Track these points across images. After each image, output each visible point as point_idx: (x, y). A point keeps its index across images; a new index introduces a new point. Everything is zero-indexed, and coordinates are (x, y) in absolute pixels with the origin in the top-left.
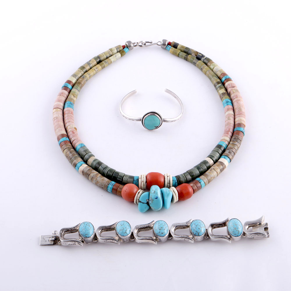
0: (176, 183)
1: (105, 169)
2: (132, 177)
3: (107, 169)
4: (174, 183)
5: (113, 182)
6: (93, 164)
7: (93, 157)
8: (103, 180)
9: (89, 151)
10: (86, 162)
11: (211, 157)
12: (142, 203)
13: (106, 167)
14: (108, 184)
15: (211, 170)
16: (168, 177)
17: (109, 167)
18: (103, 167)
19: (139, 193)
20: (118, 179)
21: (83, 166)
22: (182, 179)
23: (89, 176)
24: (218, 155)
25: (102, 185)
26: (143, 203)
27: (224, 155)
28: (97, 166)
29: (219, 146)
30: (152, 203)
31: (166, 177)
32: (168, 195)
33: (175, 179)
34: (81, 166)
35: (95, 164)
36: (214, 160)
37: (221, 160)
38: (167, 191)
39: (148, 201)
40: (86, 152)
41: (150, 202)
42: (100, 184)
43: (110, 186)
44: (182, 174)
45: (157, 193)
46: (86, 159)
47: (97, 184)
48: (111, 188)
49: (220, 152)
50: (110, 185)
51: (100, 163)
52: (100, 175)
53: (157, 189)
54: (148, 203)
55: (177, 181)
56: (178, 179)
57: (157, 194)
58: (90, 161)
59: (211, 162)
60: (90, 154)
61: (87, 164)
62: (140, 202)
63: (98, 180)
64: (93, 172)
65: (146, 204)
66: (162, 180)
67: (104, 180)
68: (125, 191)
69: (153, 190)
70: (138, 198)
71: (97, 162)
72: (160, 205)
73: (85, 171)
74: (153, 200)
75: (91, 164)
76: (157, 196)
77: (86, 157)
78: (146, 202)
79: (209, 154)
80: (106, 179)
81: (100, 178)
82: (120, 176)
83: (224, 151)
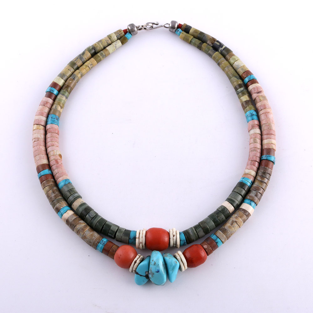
0: (185, 243)
1: (94, 220)
2: (127, 233)
3: (96, 220)
4: (182, 243)
5: (105, 240)
6: (78, 210)
7: (80, 199)
8: (92, 235)
9: (74, 191)
10: (70, 205)
11: (230, 200)
12: (139, 275)
13: (97, 215)
14: (98, 242)
15: (232, 224)
16: (174, 236)
17: (100, 216)
18: (91, 216)
19: (135, 262)
20: (109, 234)
21: (68, 214)
22: (193, 237)
23: (74, 227)
24: (240, 198)
25: (90, 242)
26: (141, 276)
27: (249, 199)
28: (84, 213)
29: (241, 185)
30: (153, 277)
31: (171, 236)
32: (174, 268)
33: (183, 237)
34: (65, 213)
35: (81, 210)
36: (235, 205)
37: (245, 206)
38: (172, 263)
39: (147, 273)
40: (70, 193)
41: (150, 276)
42: (88, 240)
43: (101, 246)
44: (191, 228)
45: (158, 265)
46: (70, 202)
47: (84, 238)
48: (101, 248)
49: (243, 192)
50: (101, 243)
51: (88, 210)
52: (88, 228)
53: (158, 259)
54: (147, 277)
55: (185, 241)
56: (187, 237)
57: (159, 267)
58: (76, 204)
59: (231, 208)
60: (76, 195)
61: (72, 209)
62: (137, 273)
63: (86, 234)
64: (81, 223)
65: (145, 278)
66: (166, 239)
67: (93, 236)
68: (119, 258)
69: (153, 260)
70: (134, 269)
71: (84, 207)
72: (163, 280)
73: (70, 221)
74: (154, 274)
75: (77, 209)
76: (158, 268)
77: (71, 198)
78: (144, 275)
79: (227, 197)
80: (96, 235)
81: (88, 232)
82: (112, 230)
83: (249, 191)
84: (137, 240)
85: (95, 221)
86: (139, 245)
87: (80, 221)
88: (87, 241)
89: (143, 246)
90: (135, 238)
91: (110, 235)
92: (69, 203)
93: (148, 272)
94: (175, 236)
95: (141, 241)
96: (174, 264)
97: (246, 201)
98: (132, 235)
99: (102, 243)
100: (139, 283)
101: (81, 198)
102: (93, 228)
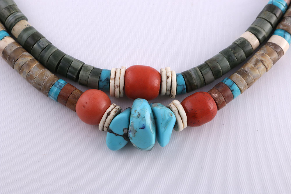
0: (184, 89)
1: (46, 51)
2: (97, 72)
3: (48, 51)
4: (180, 89)
5: (62, 82)
6: (21, 37)
7: (24, 21)
8: (42, 74)
9: (16, 9)
10: (9, 30)
11: (254, 30)
12: (114, 134)
13: (50, 46)
14: (51, 84)
15: (256, 64)
16: (168, 77)
17: (54, 47)
18: (42, 46)
19: (109, 114)
20: (68, 73)
21: (6, 41)
22: (196, 81)
23: (15, 62)
24: (268, 27)
25: (39, 85)
26: (116, 135)
27: (283, 29)
28: (31, 41)
29: (271, 8)
30: (135, 136)
31: (164, 78)
32: (167, 123)
33: (182, 81)
34: (1, 40)
35: (25, 36)
36: (261, 37)
37: (276, 39)
38: (165, 115)
39: (126, 131)
40: (10, 11)
41: (131, 135)
42: (35, 80)
43: (55, 90)
44: (195, 69)
45: (144, 117)
46: (10, 24)
47: (29, 78)
48: (56, 94)
49: (274, 20)
50: (55, 86)
51: (36, 37)
52: (37, 63)
53: (143, 109)
54: (126, 136)
55: (185, 87)
56: (188, 81)
57: (145, 121)
58: (18, 28)
59: (254, 42)
60: (18, 14)
61: (12, 36)
62: (111, 131)
63: (32, 72)
64: (25, 55)
65: (122, 138)
66: (156, 82)
67: (44, 75)
68: (84, 107)
69: (136, 111)
70: (106, 125)
71: (30, 32)
72: (150, 141)
73: (9, 52)
74: (137, 132)
75: (19, 36)
76: (143, 123)
77: (11, 19)
78: (122, 134)
79: (249, 25)
80: (49, 74)
81: (36, 69)
82: (73, 68)
83: (281, 18)
84: (112, 82)
85: (47, 53)
86: (115, 90)
87: (24, 53)
88: (35, 83)
89: (120, 92)
90: (108, 80)
91: (70, 74)
92: (8, 26)
93: (128, 129)
94: (170, 78)
95: (117, 83)
96: (167, 118)
97: (278, 32)
98: (104, 76)
99: (57, 86)
100: (112, 147)
101: (27, 19)
102: (44, 64)
